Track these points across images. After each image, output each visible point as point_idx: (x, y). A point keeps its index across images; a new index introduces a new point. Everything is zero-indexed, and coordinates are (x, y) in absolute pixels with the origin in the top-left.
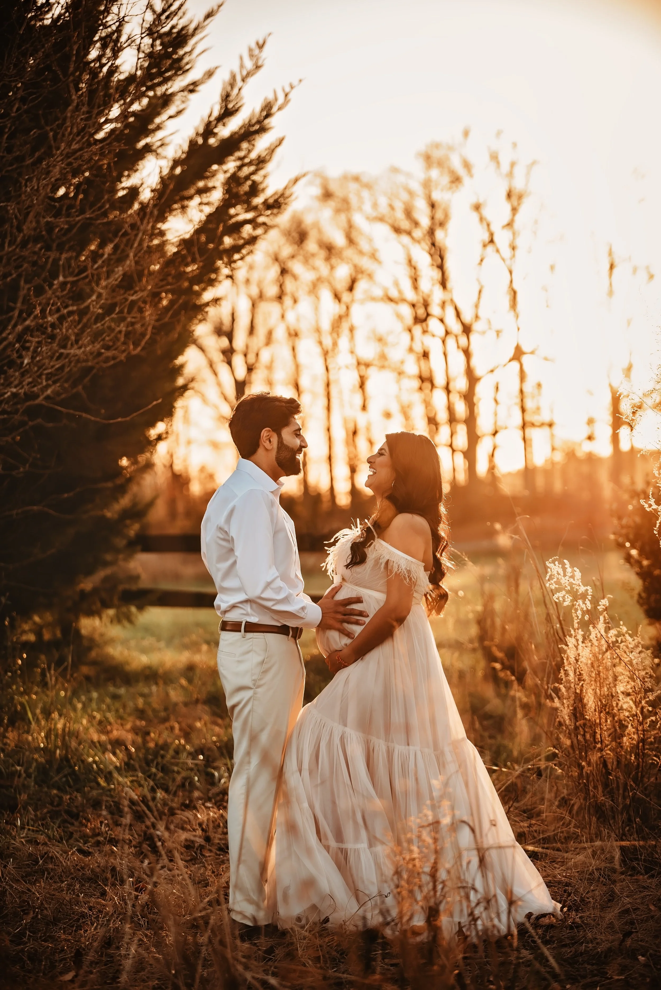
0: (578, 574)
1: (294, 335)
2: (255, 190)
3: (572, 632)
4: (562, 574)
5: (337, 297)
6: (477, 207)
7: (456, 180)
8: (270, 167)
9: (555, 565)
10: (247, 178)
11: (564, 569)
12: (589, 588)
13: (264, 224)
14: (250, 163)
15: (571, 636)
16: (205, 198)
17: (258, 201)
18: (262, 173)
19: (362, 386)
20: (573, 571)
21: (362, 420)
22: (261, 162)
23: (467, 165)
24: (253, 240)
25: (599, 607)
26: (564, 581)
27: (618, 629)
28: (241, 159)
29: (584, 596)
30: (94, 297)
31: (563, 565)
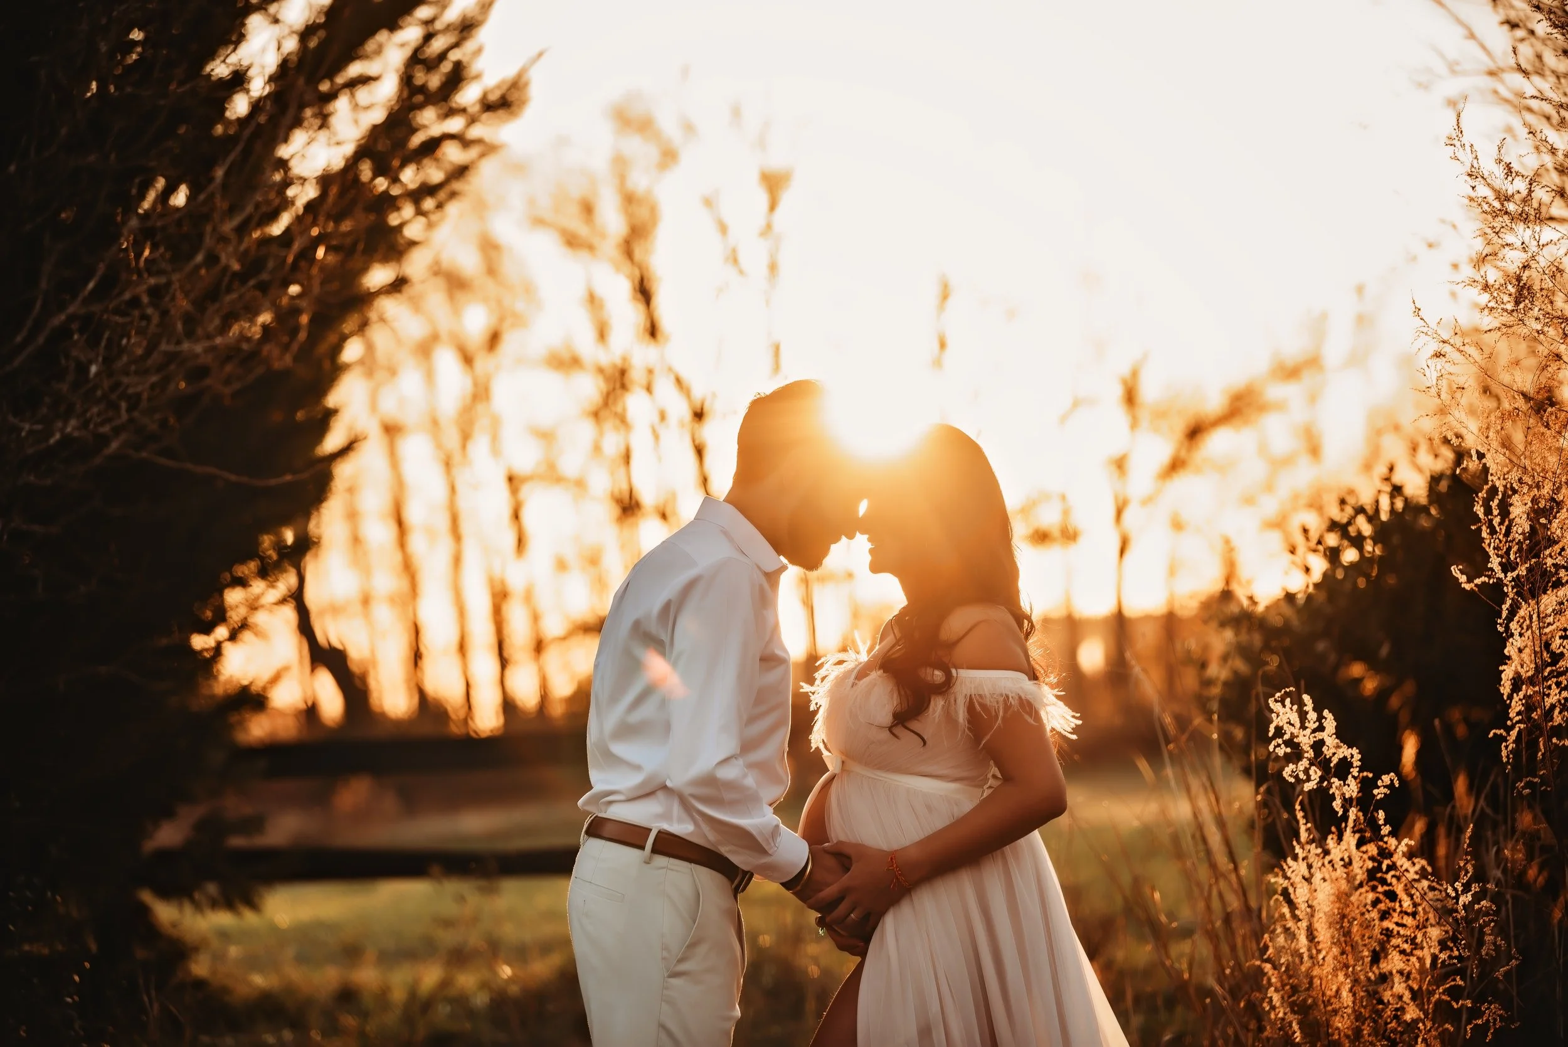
0: (1330, 723)
1: (391, 430)
2: (457, 77)
3: (1298, 850)
4: (1298, 725)
5: (467, 359)
6: (708, 202)
7: (669, 157)
8: (483, 35)
9: (1284, 706)
10: (442, 56)
11: (1303, 716)
12: (1355, 751)
13: (479, 141)
14: (448, 28)
15: (1295, 858)
16: (363, 94)
17: (468, 96)
18: (469, 46)
19: (516, 516)
20: (1320, 718)
21: (516, 577)
22: (466, 28)
23: (689, 128)
24: (461, 171)
25: (1375, 792)
26: (1305, 740)
27: (1381, 843)
28: (428, 22)
29: (1344, 767)
30: (199, 258)
31: (1301, 704)
